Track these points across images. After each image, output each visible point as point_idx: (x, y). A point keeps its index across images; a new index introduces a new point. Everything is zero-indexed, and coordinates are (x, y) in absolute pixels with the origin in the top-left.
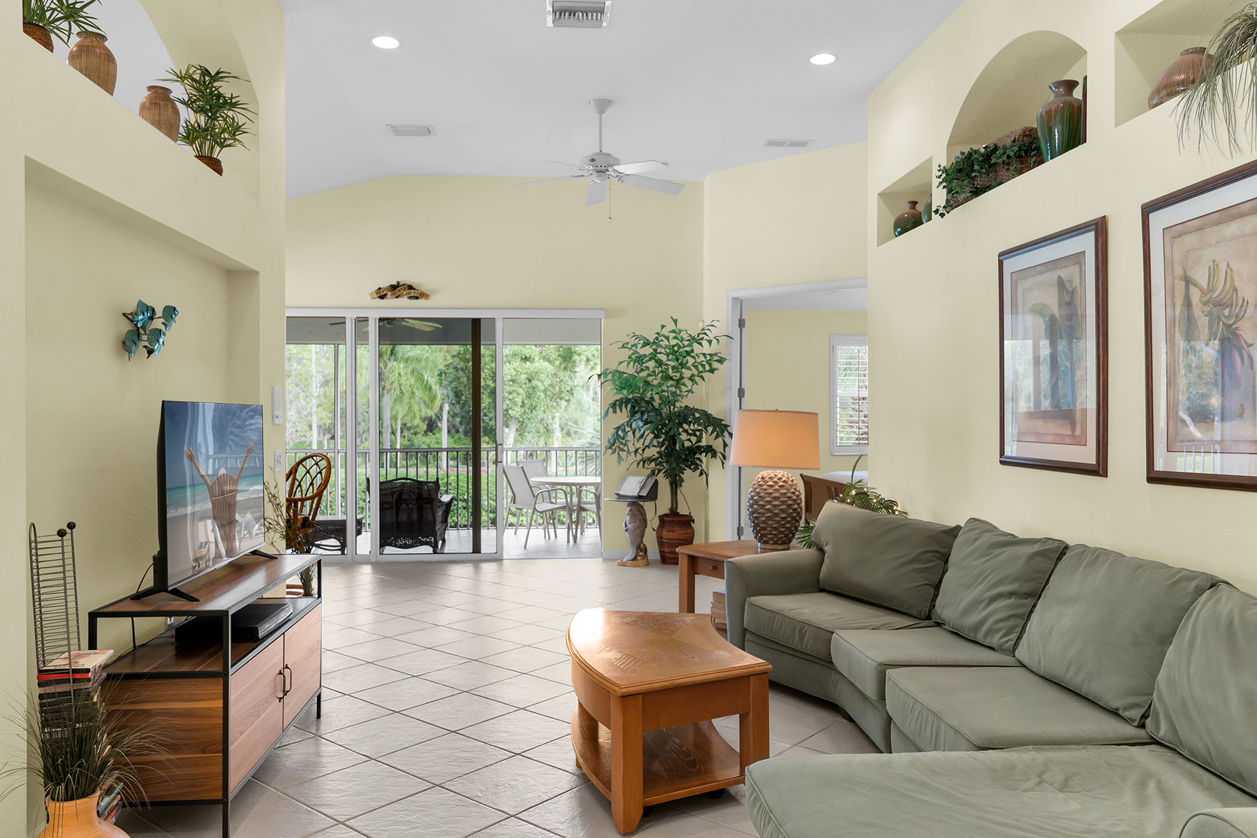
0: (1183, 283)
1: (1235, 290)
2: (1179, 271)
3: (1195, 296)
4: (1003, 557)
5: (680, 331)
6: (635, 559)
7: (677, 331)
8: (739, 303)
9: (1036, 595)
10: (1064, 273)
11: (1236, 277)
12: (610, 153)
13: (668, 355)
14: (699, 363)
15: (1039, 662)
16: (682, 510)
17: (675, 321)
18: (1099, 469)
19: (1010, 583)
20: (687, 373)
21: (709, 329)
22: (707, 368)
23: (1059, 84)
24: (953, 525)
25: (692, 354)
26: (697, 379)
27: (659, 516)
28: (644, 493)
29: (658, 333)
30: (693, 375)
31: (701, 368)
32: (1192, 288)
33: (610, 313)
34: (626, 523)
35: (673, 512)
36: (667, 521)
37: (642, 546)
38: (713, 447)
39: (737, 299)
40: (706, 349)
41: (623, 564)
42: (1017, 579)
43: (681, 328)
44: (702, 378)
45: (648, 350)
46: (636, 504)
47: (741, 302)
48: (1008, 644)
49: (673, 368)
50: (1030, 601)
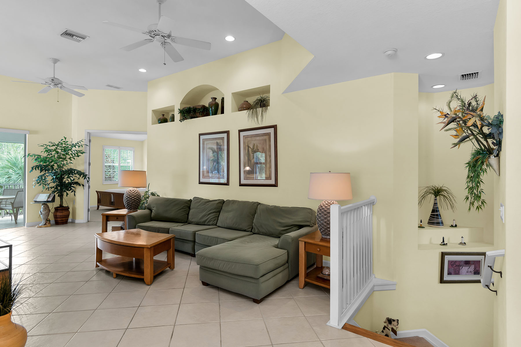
0: (247, 147)
1: (258, 149)
2: (246, 144)
3: (250, 150)
4: (210, 204)
5: (67, 142)
6: (45, 224)
7: (66, 142)
8: (89, 134)
9: (219, 212)
10: (218, 141)
11: (258, 147)
12: (58, 78)
13: (62, 150)
14: (73, 153)
15: (225, 225)
16: (65, 205)
17: (65, 138)
18: (227, 184)
19: (213, 210)
20: (68, 157)
21: (80, 142)
22: (76, 155)
23: (214, 98)
24: (189, 199)
25: (71, 150)
26: (72, 159)
27: (55, 208)
28: (50, 199)
29: (59, 142)
30: (70, 157)
31: (74, 155)
32: (249, 148)
33: (31, 132)
34: (41, 212)
35: (61, 206)
36: (59, 209)
37: (48, 219)
38: (79, 182)
39: (88, 133)
40: (77, 148)
41: (41, 227)
42: (215, 209)
43: (67, 141)
44: (74, 158)
45: (54, 148)
46: (45, 203)
47: (90, 134)
48: (215, 223)
49: (63, 154)
50: (218, 213)
